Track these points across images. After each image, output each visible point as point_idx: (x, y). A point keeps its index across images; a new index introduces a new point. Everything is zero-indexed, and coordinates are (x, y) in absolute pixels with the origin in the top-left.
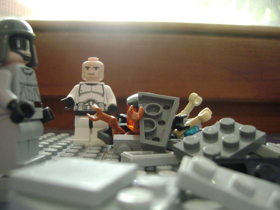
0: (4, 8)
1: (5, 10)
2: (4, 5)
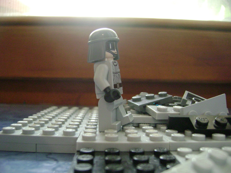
0: (10, 6)
1: (10, 7)
2: (9, 3)
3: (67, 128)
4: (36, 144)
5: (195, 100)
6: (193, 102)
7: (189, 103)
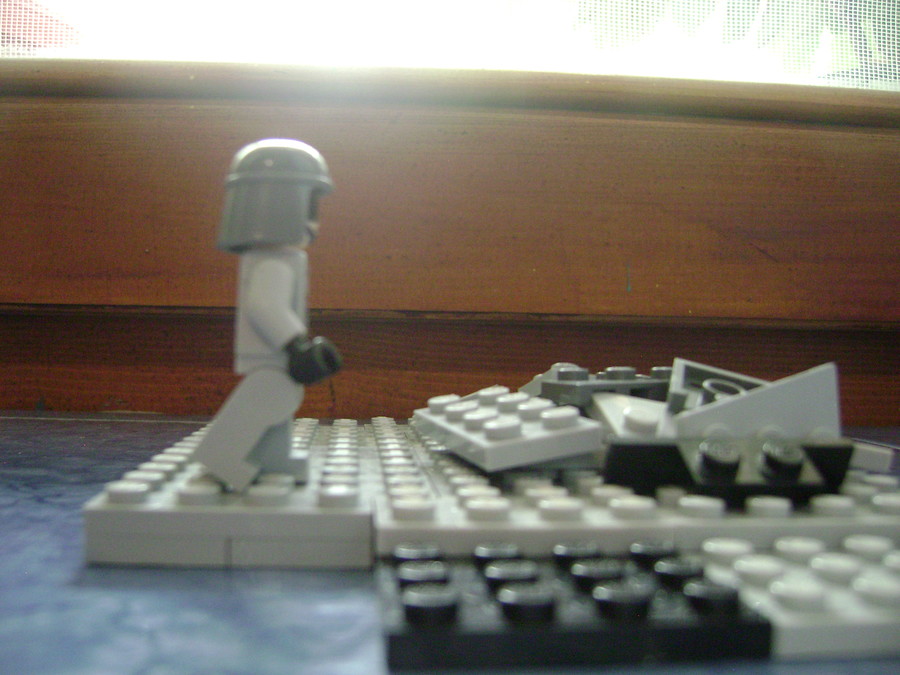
3: (323, 484)
4: (229, 541)
5: (712, 390)
6: (709, 398)
7: (695, 400)
